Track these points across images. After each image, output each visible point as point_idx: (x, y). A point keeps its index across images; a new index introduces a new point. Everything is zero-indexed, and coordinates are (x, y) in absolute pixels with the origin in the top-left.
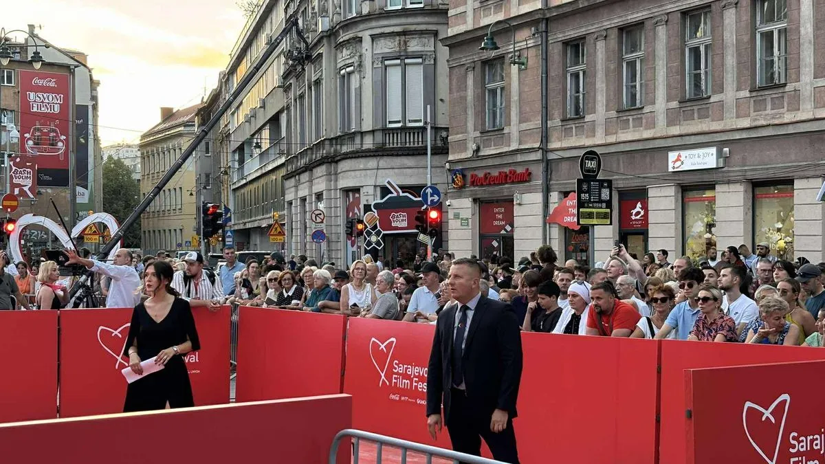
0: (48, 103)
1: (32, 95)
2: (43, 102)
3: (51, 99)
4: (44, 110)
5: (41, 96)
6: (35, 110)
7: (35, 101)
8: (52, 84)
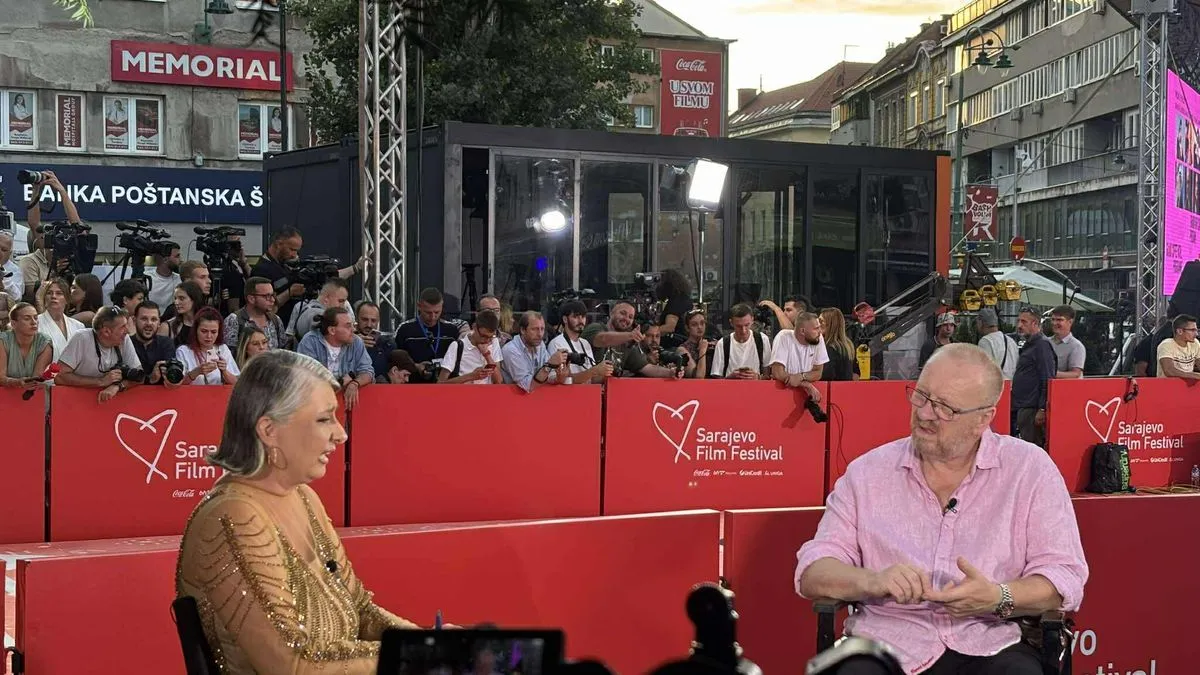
0: (696, 95)
1: (676, 84)
2: (688, 93)
3: (698, 88)
4: (690, 104)
5: (687, 85)
6: (679, 105)
7: (679, 93)
8: (701, 69)
